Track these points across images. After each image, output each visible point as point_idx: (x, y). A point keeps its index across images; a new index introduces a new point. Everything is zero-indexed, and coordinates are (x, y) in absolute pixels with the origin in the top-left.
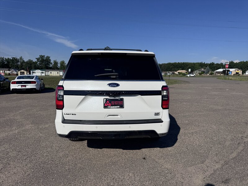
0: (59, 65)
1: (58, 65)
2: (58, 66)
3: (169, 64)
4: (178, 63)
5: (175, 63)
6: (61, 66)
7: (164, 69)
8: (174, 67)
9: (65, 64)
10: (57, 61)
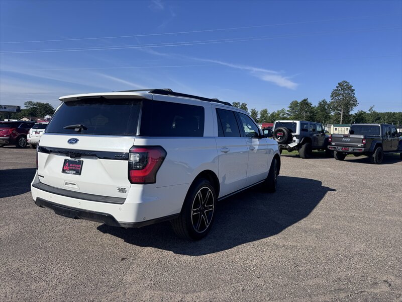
0: (259, 116)
1: (257, 116)
2: (258, 118)
6: (261, 117)
9: (268, 114)
10: (256, 110)
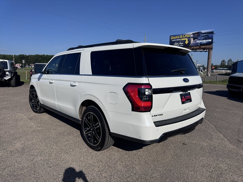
3: (37, 56)
4: (47, 55)
5: (44, 55)
7: (32, 60)
8: (43, 59)
